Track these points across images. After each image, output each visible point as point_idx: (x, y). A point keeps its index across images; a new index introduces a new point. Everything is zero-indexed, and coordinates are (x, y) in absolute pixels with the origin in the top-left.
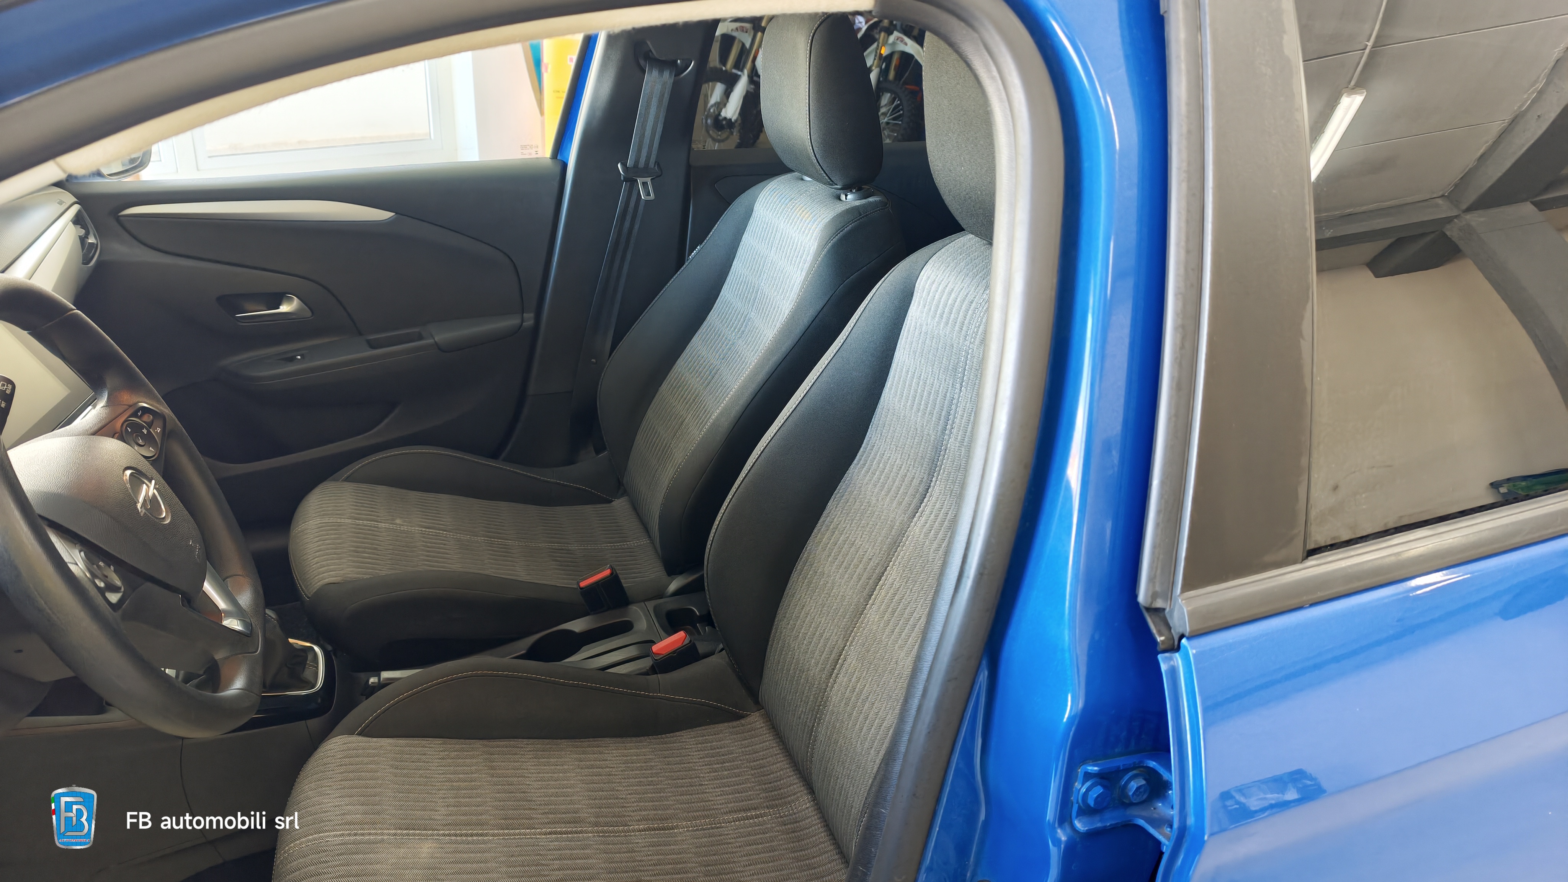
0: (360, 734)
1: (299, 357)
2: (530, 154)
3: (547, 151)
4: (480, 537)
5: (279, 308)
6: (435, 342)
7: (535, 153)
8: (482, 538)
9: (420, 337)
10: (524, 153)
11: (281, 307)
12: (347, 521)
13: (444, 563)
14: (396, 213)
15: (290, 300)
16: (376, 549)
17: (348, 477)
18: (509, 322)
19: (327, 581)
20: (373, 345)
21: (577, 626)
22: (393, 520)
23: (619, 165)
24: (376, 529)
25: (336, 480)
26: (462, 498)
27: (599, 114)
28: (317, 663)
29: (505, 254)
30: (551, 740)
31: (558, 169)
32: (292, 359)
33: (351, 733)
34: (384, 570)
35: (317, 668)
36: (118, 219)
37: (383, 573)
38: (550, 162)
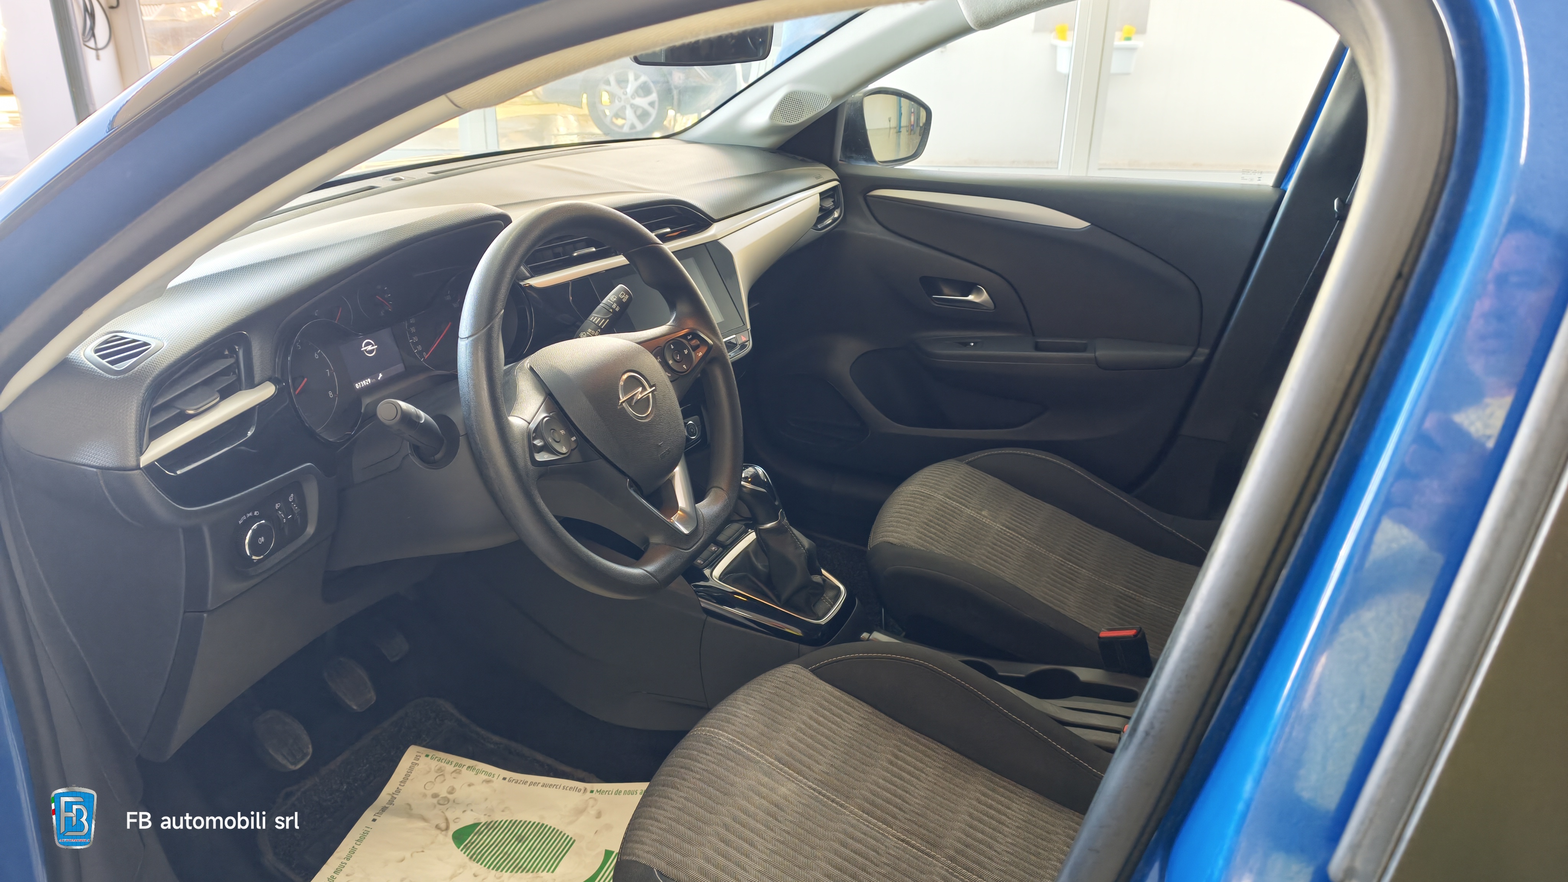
0: (813, 671)
1: (972, 344)
2: (1252, 180)
3: (1268, 180)
4: (1056, 555)
5: (967, 296)
6: (1095, 357)
7: (1258, 179)
8: (1058, 557)
9: (1084, 349)
10: (1245, 178)
11: (970, 296)
12: (940, 497)
13: (1001, 564)
14: (1092, 224)
15: (979, 292)
16: (945, 528)
17: (971, 461)
18: (1183, 353)
19: (891, 540)
20: (1037, 348)
21: (1085, 674)
22: (981, 510)
23: (1336, 201)
24: (959, 512)
25: (961, 461)
26: (1065, 513)
27: (1328, 140)
28: (835, 603)
29: (1194, 283)
30: (971, 762)
31: (1275, 197)
32: (966, 344)
33: (806, 666)
34: (940, 549)
35: (832, 606)
36: (865, 199)
37: (937, 551)
38: (1271, 189)
